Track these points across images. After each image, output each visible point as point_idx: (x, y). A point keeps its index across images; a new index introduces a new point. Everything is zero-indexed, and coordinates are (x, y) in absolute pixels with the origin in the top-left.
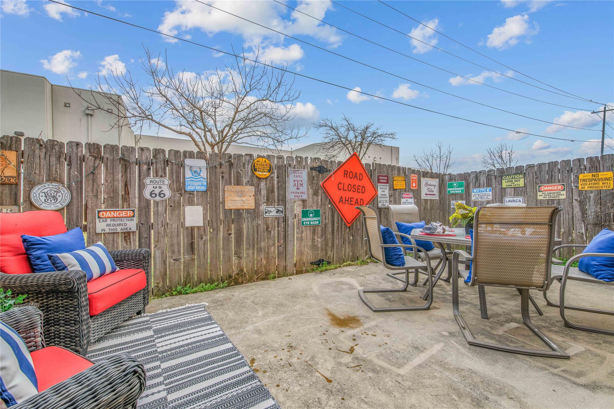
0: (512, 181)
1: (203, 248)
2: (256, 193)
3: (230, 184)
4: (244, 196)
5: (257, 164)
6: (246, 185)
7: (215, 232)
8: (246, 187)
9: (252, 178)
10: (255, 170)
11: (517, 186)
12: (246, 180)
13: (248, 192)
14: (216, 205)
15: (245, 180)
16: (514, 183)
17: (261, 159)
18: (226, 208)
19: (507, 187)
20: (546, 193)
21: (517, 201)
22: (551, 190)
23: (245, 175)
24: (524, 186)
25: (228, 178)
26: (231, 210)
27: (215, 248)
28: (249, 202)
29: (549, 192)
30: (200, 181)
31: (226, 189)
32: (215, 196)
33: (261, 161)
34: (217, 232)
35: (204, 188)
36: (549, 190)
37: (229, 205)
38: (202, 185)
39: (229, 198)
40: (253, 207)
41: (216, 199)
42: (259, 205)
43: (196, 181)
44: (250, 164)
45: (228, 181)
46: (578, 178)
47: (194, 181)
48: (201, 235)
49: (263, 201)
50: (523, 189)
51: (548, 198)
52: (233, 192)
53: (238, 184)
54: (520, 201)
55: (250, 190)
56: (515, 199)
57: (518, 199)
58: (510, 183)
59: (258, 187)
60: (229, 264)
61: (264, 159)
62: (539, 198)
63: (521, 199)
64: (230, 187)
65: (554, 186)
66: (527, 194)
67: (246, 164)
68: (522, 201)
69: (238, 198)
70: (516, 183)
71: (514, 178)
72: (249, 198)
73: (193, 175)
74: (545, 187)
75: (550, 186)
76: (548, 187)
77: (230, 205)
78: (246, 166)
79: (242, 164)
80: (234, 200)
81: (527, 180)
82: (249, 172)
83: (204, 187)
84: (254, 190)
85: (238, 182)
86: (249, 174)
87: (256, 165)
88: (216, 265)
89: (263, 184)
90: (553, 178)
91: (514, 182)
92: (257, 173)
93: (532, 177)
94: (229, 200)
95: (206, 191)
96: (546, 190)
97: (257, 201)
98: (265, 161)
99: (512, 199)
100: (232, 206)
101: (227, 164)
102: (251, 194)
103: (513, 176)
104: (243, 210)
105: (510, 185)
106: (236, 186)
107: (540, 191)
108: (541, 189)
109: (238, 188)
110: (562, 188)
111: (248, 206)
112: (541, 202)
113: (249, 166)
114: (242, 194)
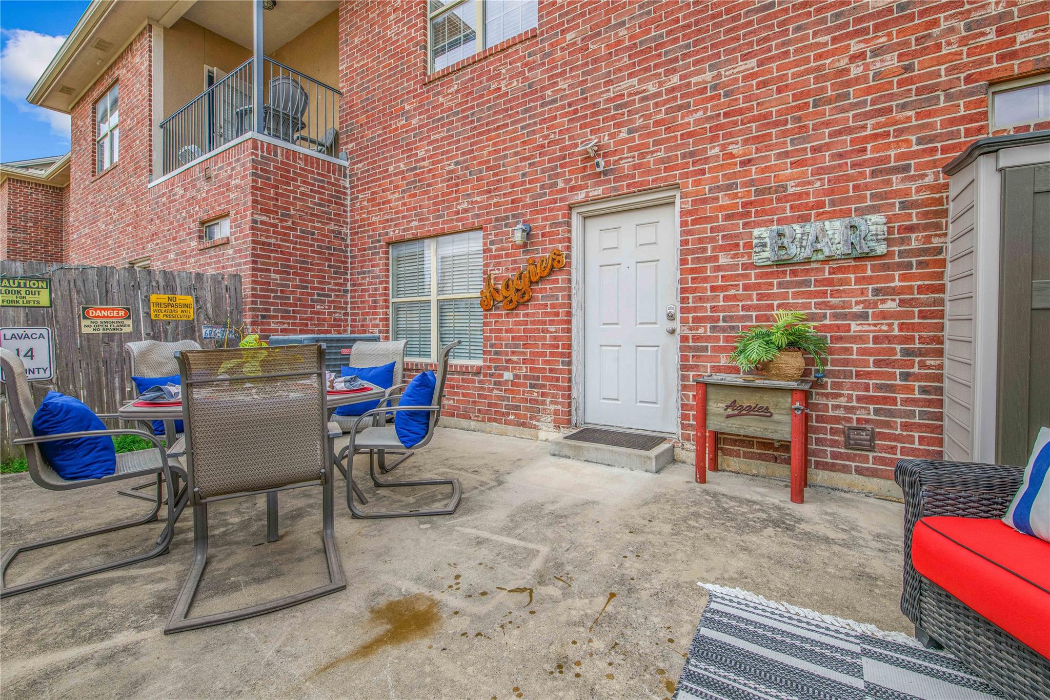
0: (19, 292)
11: (32, 304)
16: (24, 297)
19: (5, 304)
20: (99, 321)
21: (34, 336)
22: (108, 317)
24: (51, 306)
29: (103, 320)
36: (104, 317)
50: (47, 312)
51: (101, 331)
54: (41, 336)
56: (29, 332)
57: (38, 332)
58: (13, 297)
62: (85, 330)
63: (44, 332)
65: (113, 310)
66: (57, 322)
68: (46, 336)
70: (28, 298)
71: (25, 286)
74: (96, 310)
75: (104, 310)
76: (101, 310)
81: (56, 294)
90: (110, 295)
91: (23, 294)
93: (67, 288)
96: (98, 317)
99: (20, 332)
103: (22, 282)
105: (12, 301)
107: (85, 318)
108: (88, 313)
110: (125, 314)
112: (88, 339)
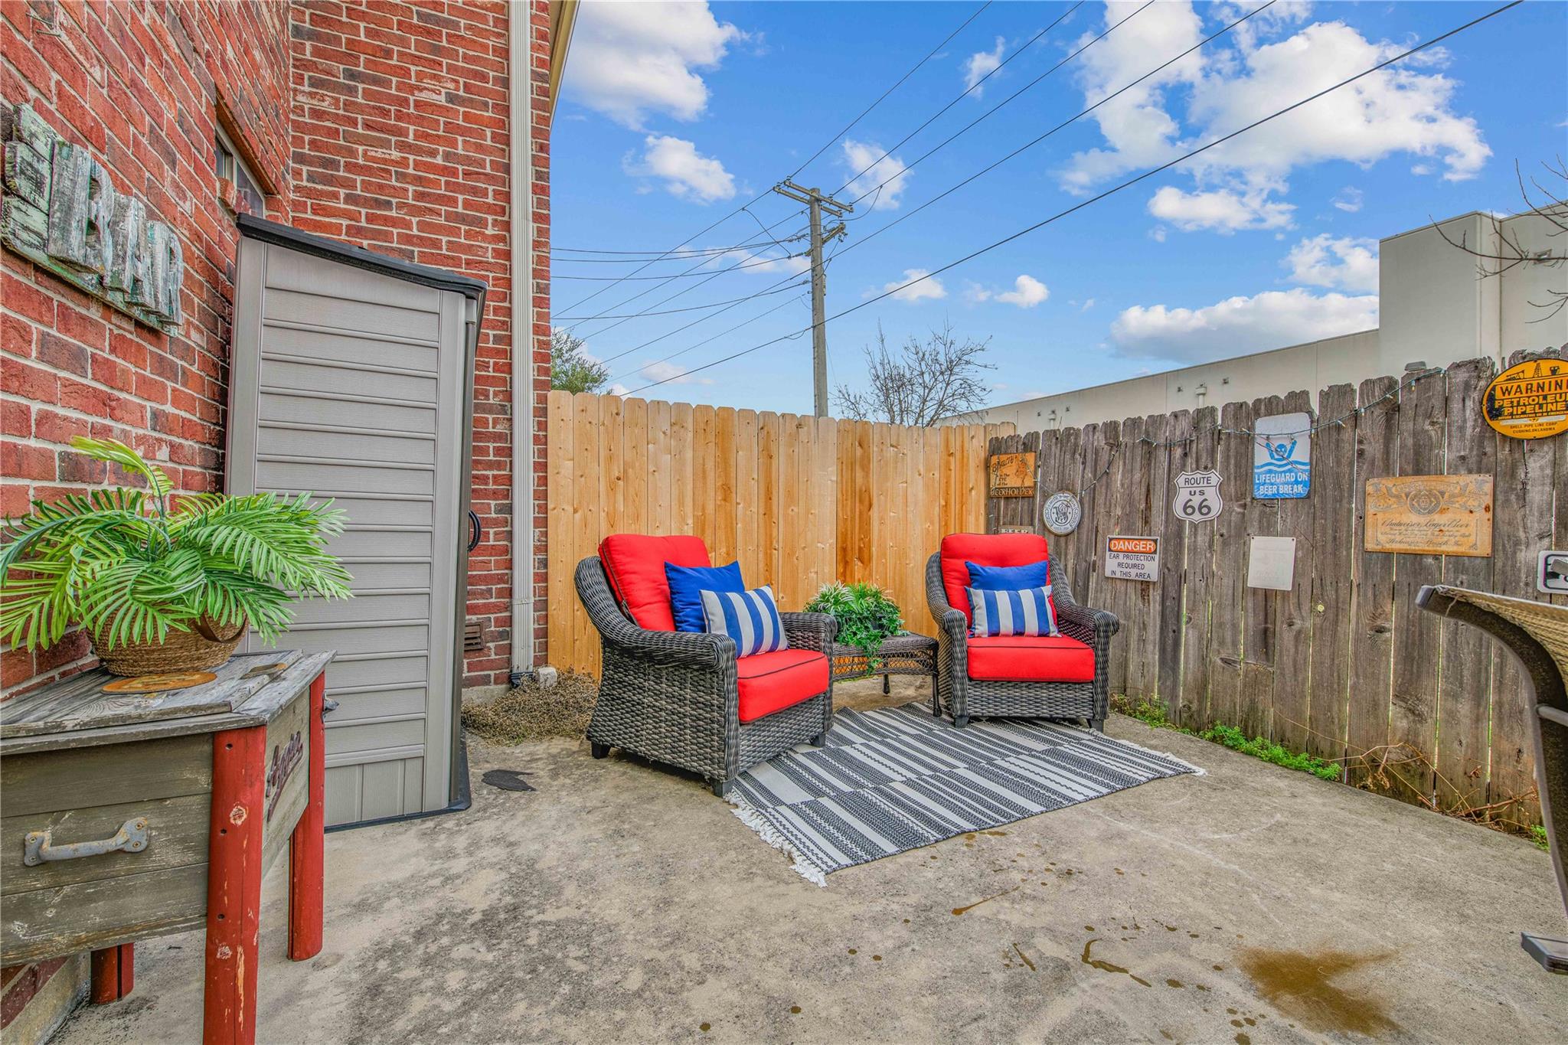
1: (1292, 650)
2: (1501, 498)
3: (1387, 470)
4: (1443, 511)
5: (1507, 391)
6: (1454, 470)
7: (1331, 616)
8: (1454, 479)
9: (1481, 445)
10: (1495, 413)
12: (1455, 455)
13: (1461, 495)
14: (1335, 538)
15: (1447, 455)
17: (1529, 368)
18: (1370, 546)
23: (1450, 436)
25: (1378, 455)
26: (1388, 555)
27: (1328, 661)
28: (1463, 530)
30: (1290, 471)
31: (1369, 489)
32: (1335, 510)
33: (1529, 373)
34: (1337, 615)
35: (1300, 490)
37: (1378, 538)
38: (1297, 482)
39: (1380, 516)
40: (1484, 548)
41: (1336, 521)
42: (1517, 543)
43: (1281, 472)
44: (1476, 395)
45: (1379, 463)
47: (1275, 472)
48: (1290, 614)
49: (1535, 526)
52: (1397, 497)
53: (1418, 472)
55: (1472, 487)
59: (1513, 475)
60: (1372, 720)
61: (1545, 367)
64: (1387, 483)
67: (1457, 397)
69: (1414, 518)
72: (1466, 518)
73: (1272, 457)
77: (1382, 538)
78: (1456, 406)
79: (1437, 403)
80: (1400, 524)
82: (1470, 424)
83: (1300, 486)
84: (1488, 487)
85: (1420, 464)
86: (1469, 431)
87: (1498, 394)
88: (1330, 709)
89: (1537, 466)
92: (1503, 425)
94: (1380, 522)
95: (1308, 497)
97: (1504, 529)
98: (1554, 371)
100: (1392, 541)
101: (1376, 413)
102: (1472, 503)
104: (1436, 557)
106: (1409, 479)
109: (1417, 484)
111: (1457, 544)
113: (1469, 404)
114: (1433, 503)
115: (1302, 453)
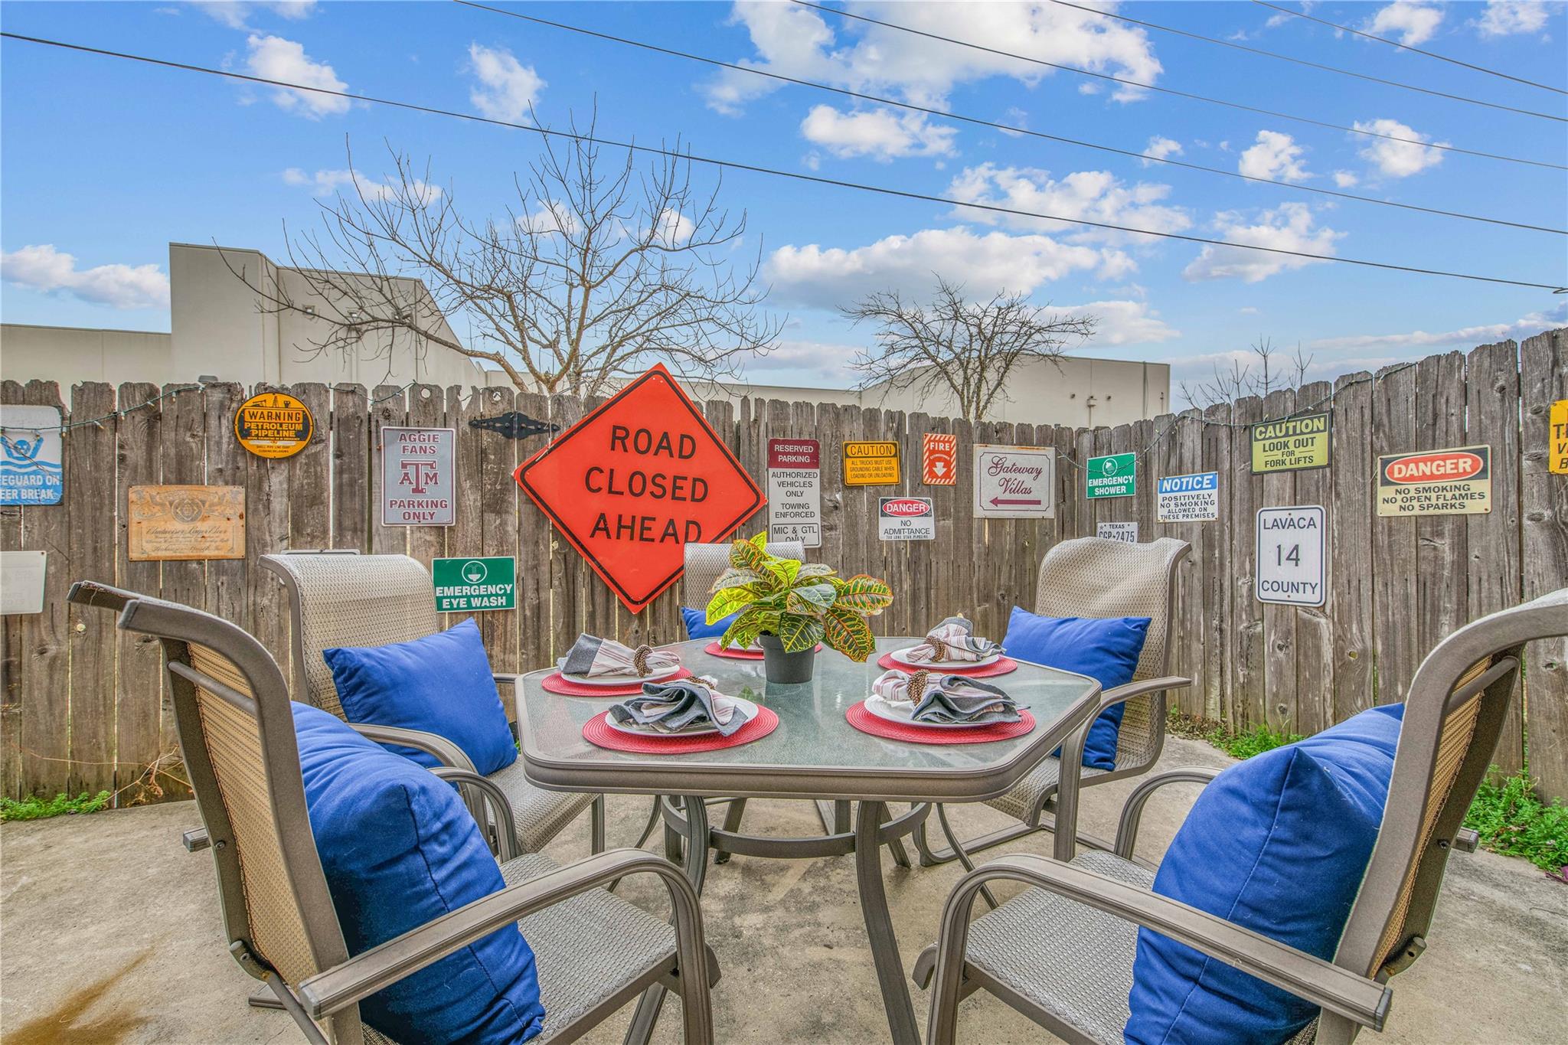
0: (1286, 445)
1: (46, 682)
2: (251, 506)
3: (150, 478)
4: (204, 519)
5: (253, 416)
6: (213, 482)
7: (93, 634)
8: (213, 489)
9: (235, 460)
10: (246, 433)
11: (1302, 464)
12: (213, 467)
13: (220, 504)
14: (95, 549)
15: (207, 467)
16: (1293, 453)
17: (269, 398)
18: (134, 555)
19: (1269, 468)
20: (1412, 488)
21: (1302, 523)
22: (1432, 477)
23: (209, 450)
24: (1329, 465)
25: (141, 462)
26: (154, 563)
27: (91, 685)
28: (222, 536)
29: (1421, 485)
30: (34, 473)
31: (132, 496)
32: (95, 520)
33: (270, 403)
34: (101, 632)
35: (51, 496)
36: (1424, 477)
37: (143, 547)
38: (45, 486)
39: (144, 524)
40: (239, 551)
41: (96, 530)
42: (265, 545)
43: (24, 474)
44: (229, 415)
45: (142, 470)
46: (1546, 419)
47: (15, 473)
48: (42, 640)
49: (277, 531)
50: (1324, 476)
51: (1417, 512)
52: (162, 505)
53: (181, 481)
54: (1312, 523)
55: (228, 497)
56: (1296, 515)
57: (1307, 514)
58: (1277, 455)
59: (260, 489)
60: (143, 732)
61: (282, 399)
62: (1384, 510)
63: (1316, 515)
64: (149, 491)
65: (1444, 459)
66: (1338, 495)
67: (214, 414)
68: (1318, 525)
69: (178, 526)
70: (1299, 452)
71: (1295, 434)
72: (224, 524)
73: (10, 455)
74: (1407, 465)
75: (1425, 461)
76: (1416, 462)
77: (148, 547)
78: (213, 422)
79: (197, 416)
80: (165, 532)
81: (1339, 439)
82: (225, 440)
83: (50, 492)
84: (241, 497)
85: (182, 473)
86: (225, 446)
87: (247, 417)
88: (95, 735)
89: (277, 481)
90: (1441, 423)
91: (1292, 448)
92: (251, 444)
93: (1358, 423)
94: (144, 531)
95: (61, 504)
96: (1412, 478)
97: (255, 533)
98: (287, 405)
99: (1283, 515)
100: (158, 549)
101: (137, 419)
102: (229, 512)
103: (1291, 425)
104: (200, 562)
105: (1277, 462)
106: (174, 488)
107: (1386, 483)
108: (1391, 473)
109: (180, 493)
110: (1474, 468)
111: (217, 548)
112: (1390, 529)
113: (224, 422)
114: (195, 511)
115: (51, 452)
